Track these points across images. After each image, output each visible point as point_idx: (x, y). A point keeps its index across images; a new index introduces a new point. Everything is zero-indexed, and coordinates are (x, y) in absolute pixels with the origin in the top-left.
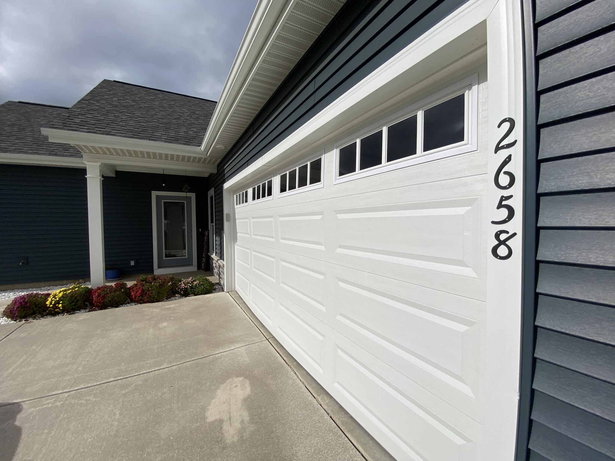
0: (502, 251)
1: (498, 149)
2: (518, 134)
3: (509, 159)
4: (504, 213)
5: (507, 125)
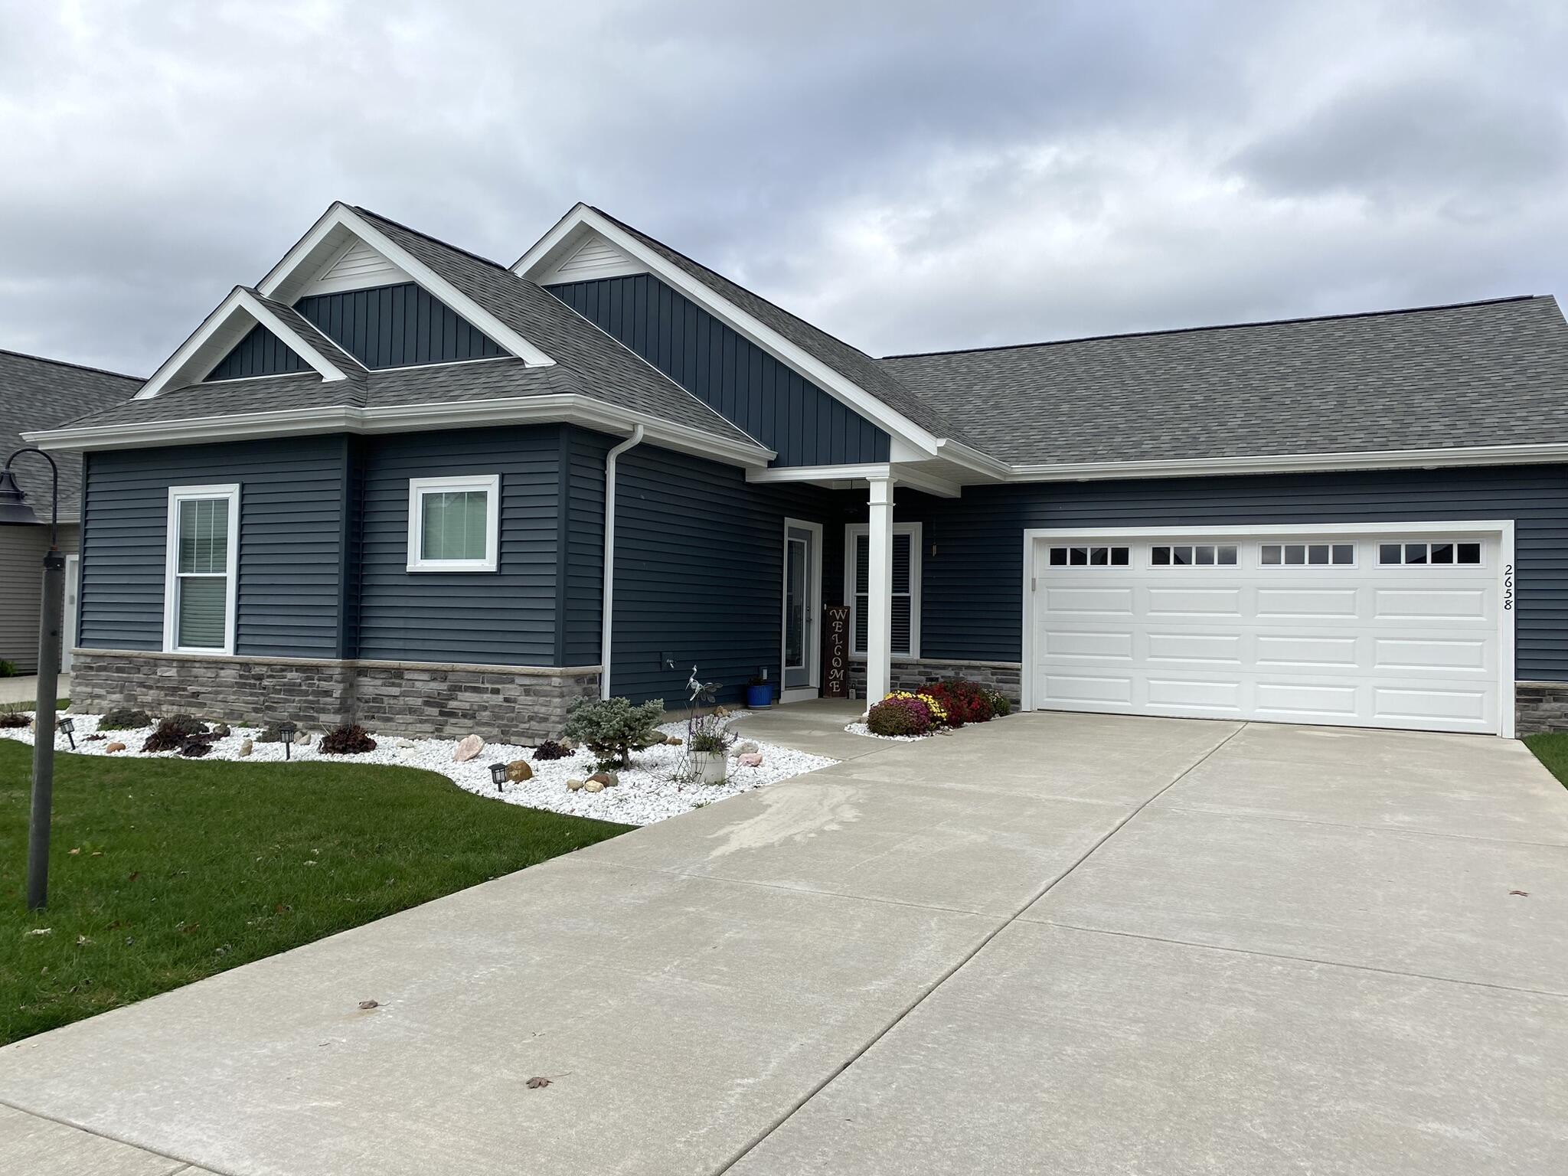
0: (1508, 607)
1: (1506, 574)
2: (1513, 571)
3: (1509, 578)
4: (1509, 595)
5: (1509, 567)
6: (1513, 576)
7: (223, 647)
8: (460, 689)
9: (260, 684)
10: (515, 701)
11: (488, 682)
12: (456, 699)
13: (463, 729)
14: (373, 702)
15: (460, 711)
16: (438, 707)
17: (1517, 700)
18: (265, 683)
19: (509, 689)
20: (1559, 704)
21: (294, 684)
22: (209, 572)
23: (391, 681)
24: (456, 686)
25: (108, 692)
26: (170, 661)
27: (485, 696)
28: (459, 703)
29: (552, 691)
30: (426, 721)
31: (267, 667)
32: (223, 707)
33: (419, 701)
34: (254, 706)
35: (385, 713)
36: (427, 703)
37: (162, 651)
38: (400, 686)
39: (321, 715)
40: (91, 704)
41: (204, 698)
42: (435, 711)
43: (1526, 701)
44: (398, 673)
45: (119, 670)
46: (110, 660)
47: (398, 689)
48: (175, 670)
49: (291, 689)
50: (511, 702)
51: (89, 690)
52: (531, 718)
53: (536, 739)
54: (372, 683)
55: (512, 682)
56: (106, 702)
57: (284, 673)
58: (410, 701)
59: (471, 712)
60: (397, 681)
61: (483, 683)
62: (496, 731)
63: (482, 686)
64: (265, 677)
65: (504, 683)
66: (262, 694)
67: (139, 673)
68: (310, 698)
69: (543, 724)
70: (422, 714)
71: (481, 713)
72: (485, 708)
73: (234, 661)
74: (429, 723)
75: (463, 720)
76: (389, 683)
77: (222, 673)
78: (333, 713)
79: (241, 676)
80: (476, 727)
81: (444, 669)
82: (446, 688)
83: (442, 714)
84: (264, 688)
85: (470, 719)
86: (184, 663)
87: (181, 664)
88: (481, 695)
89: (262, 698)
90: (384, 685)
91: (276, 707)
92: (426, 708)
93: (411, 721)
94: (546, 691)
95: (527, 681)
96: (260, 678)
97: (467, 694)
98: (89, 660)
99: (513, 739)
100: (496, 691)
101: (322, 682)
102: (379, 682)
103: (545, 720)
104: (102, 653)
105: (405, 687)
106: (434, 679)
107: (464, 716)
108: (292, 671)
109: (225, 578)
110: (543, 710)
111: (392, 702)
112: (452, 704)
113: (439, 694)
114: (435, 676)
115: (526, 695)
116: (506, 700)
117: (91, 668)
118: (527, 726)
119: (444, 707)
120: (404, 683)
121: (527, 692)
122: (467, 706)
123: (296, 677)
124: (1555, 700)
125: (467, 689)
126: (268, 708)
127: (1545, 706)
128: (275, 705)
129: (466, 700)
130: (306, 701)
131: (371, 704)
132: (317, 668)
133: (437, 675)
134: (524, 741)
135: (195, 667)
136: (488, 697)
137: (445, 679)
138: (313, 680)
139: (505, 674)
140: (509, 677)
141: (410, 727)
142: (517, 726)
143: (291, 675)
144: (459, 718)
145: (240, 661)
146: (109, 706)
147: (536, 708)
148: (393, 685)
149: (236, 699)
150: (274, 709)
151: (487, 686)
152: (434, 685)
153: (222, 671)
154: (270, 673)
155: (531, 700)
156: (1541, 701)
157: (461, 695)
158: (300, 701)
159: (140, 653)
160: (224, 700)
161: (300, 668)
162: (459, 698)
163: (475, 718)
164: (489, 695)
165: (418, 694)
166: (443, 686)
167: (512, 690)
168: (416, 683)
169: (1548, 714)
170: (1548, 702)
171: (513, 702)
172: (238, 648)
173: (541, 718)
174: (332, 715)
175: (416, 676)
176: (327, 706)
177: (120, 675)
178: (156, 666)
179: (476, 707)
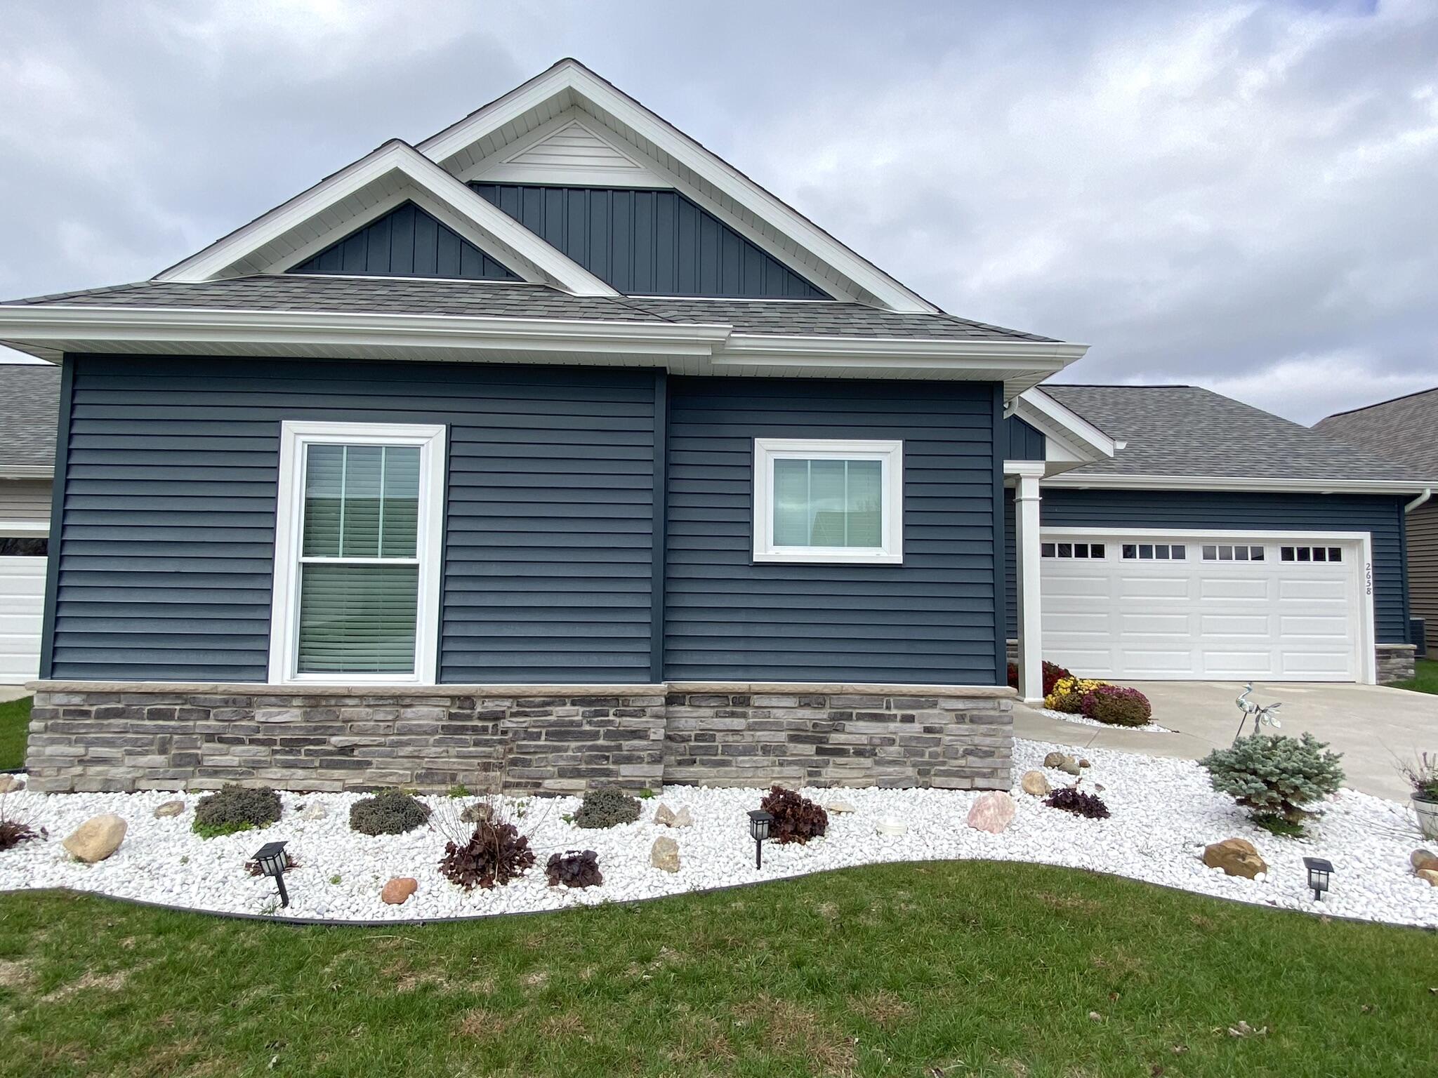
0: (1369, 592)
1: (1366, 570)
2: (1371, 567)
3: (1369, 572)
4: (1369, 584)
5: (1368, 565)
6: (1371, 571)
7: (411, 671)
8: (849, 717)
9: (495, 726)
10: (940, 731)
11: (897, 707)
12: (843, 731)
13: (855, 771)
14: (696, 740)
15: (851, 747)
16: (814, 743)
17: (1377, 658)
18: (506, 723)
19: (930, 716)
20: (1399, 659)
21: (572, 723)
22: (375, 555)
23: (728, 709)
24: (842, 714)
25: (129, 753)
26: (284, 698)
27: (892, 726)
28: (850, 737)
29: (1000, 717)
30: (790, 763)
31: (511, 700)
32: (409, 765)
33: (782, 736)
34: (485, 760)
35: (716, 755)
36: (793, 739)
37: (266, 681)
38: (744, 715)
39: (622, 766)
40: (80, 775)
41: (365, 755)
42: (810, 749)
43: (1384, 658)
44: (742, 699)
45: (154, 715)
46: (134, 700)
47: (742, 720)
48: (297, 712)
49: (562, 732)
50: (934, 733)
51: (80, 750)
52: (967, 753)
53: (976, 779)
54: (695, 715)
55: (934, 705)
56: (122, 769)
57: (548, 708)
58: (764, 736)
59: (868, 747)
60: (739, 710)
61: (888, 708)
62: (910, 771)
63: (887, 712)
64: (508, 714)
65: (922, 708)
66: (501, 742)
67: (207, 718)
68: (601, 742)
69: (990, 760)
70: (784, 753)
71: (885, 748)
72: (892, 742)
73: (435, 692)
74: (797, 764)
75: (856, 759)
76: (726, 712)
77: (409, 712)
78: (648, 763)
79: (452, 717)
80: (877, 767)
81: (826, 691)
82: (825, 716)
83: (820, 752)
84: (504, 733)
85: (868, 757)
86: (314, 700)
87: (312, 702)
88: (885, 724)
89: (500, 748)
90: (717, 715)
91: (531, 760)
92: (792, 745)
93: (765, 763)
94: (991, 716)
95: (960, 705)
96: (496, 717)
97: (861, 723)
98: (76, 700)
99: (938, 781)
100: (909, 719)
101: (624, 719)
102: (709, 712)
103: (990, 754)
104: (116, 689)
105: (754, 717)
106: (808, 705)
107: (860, 753)
108: (565, 704)
109: (416, 567)
110: (988, 741)
111: (730, 738)
112: (836, 738)
113: (815, 725)
114: (806, 700)
115: (958, 723)
116: (928, 730)
117: (86, 714)
118: (962, 762)
119: (824, 743)
120: (750, 711)
121: (961, 719)
122: (864, 739)
123: (574, 713)
124: (1398, 657)
125: (861, 717)
126: (514, 762)
127: (1393, 661)
128: (527, 757)
129: (858, 732)
130: (591, 748)
131: (692, 744)
132: (615, 699)
133: (807, 700)
134: (955, 782)
135: (347, 706)
136: (896, 727)
137: (822, 705)
138: (608, 716)
139: (922, 696)
140: (931, 701)
141: (760, 773)
142: (944, 763)
143: (559, 712)
144: (849, 757)
145: (450, 693)
146: (129, 776)
147: (977, 740)
148: (733, 715)
149: (442, 752)
150: (526, 763)
151: (894, 712)
152: (807, 713)
153: (409, 710)
154: (515, 709)
155: (967, 730)
156: (1389, 658)
157: (849, 726)
158: (579, 749)
159: (216, 686)
160: (416, 754)
161: (578, 700)
162: (848, 728)
163: (876, 755)
164: (898, 724)
165: (777, 726)
166: (822, 715)
167: (933, 716)
168: (775, 711)
169: (1394, 667)
170: (1394, 658)
171: (938, 732)
172: (442, 672)
173: (985, 752)
174: (646, 766)
175: (774, 702)
176: (638, 753)
177: (161, 723)
178: (249, 705)
179: (877, 741)
